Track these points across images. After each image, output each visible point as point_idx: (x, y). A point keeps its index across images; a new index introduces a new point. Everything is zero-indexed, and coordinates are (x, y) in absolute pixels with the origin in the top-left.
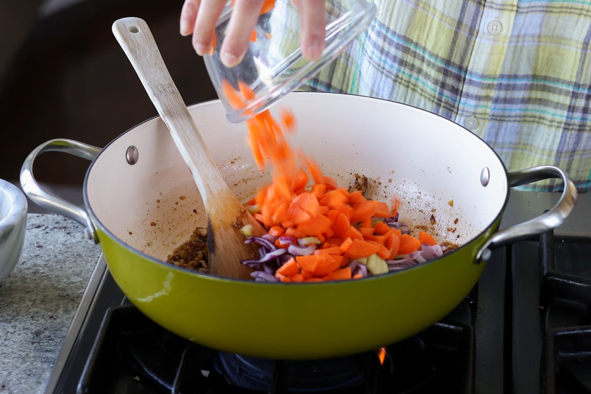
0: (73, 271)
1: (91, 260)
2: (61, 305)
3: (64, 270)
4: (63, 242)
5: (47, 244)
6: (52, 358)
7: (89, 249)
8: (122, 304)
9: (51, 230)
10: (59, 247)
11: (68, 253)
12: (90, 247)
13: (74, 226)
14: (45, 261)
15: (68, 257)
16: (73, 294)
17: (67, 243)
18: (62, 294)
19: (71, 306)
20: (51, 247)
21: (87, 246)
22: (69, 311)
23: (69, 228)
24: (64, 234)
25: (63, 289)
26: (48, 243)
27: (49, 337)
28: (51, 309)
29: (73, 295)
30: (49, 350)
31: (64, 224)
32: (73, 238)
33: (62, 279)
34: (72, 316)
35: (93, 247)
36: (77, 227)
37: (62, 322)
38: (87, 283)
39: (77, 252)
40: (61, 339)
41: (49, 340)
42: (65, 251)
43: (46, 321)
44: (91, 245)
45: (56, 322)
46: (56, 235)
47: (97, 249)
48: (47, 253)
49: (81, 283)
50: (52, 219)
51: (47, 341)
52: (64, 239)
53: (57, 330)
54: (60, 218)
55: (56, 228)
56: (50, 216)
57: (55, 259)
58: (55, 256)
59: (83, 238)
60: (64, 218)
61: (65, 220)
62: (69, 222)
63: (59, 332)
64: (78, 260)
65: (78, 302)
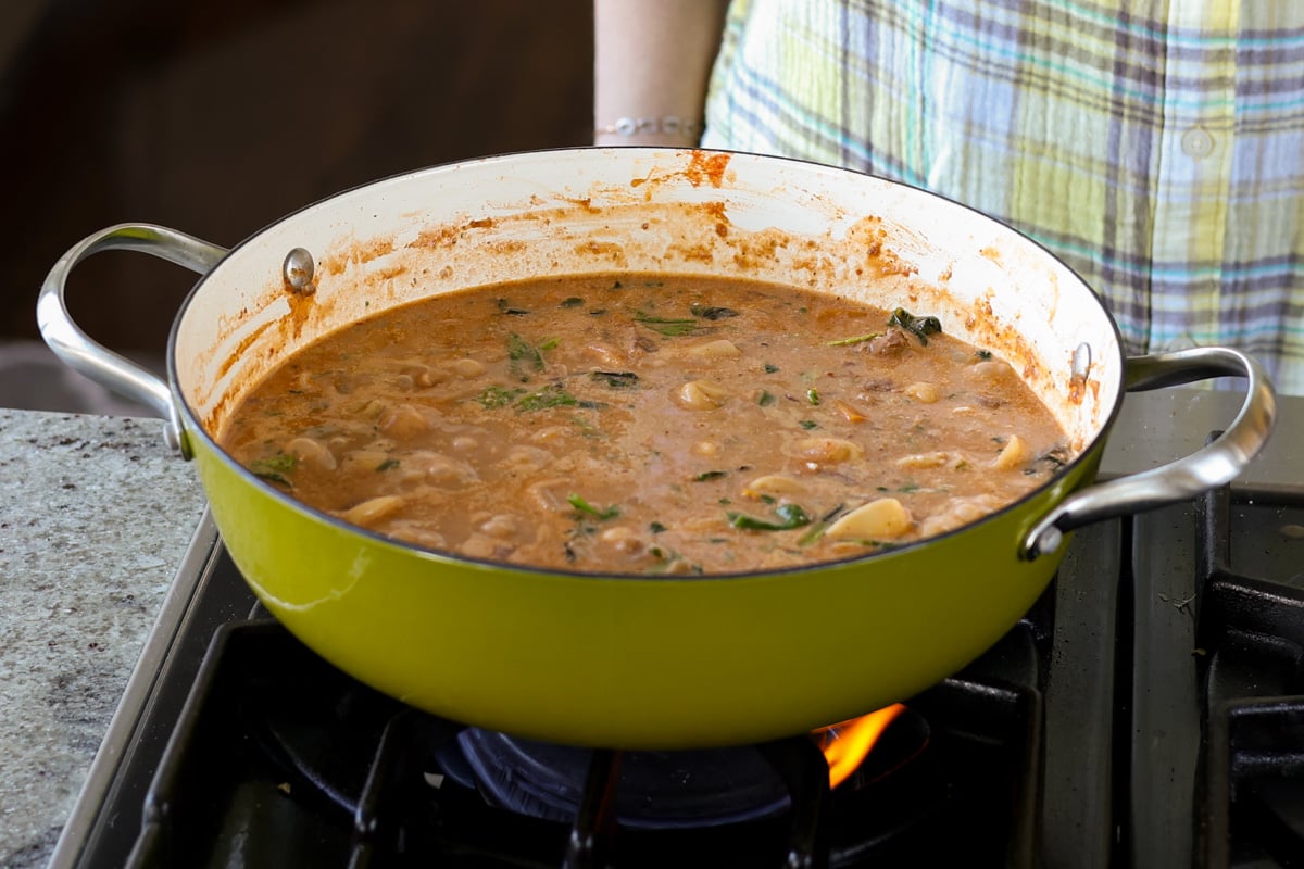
0: (142, 544)
1: (185, 520)
2: (116, 618)
3: (123, 540)
4: (122, 479)
5: (86, 482)
6: (94, 737)
7: (180, 494)
8: (251, 616)
9: (95, 449)
10: (112, 490)
11: (132, 503)
12: (182, 489)
13: (146, 443)
14: (80, 519)
15: (132, 512)
16: (143, 594)
17: (129, 480)
18: (119, 593)
19: (138, 623)
20: (94, 487)
21: (175, 488)
22: (135, 633)
23: (135, 446)
24: (124, 458)
25: (120, 582)
26: (89, 478)
27: (87, 689)
28: (92, 626)
29: (143, 598)
30: (87, 718)
31: (125, 437)
32: (143, 469)
33: (119, 561)
34: (140, 643)
35: (189, 490)
36: (155, 445)
37: (117, 656)
38: (174, 570)
39: (153, 500)
40: (116, 694)
41: (88, 696)
42: (125, 498)
43: (83, 653)
44: (185, 485)
45: (104, 656)
46: (107, 462)
47: (196, 494)
48: (86, 502)
49: (162, 571)
50: (98, 425)
51: (83, 698)
52: (126, 470)
53: (106, 675)
54: (115, 423)
55: (107, 445)
56: (93, 419)
57: (104, 517)
58: (105, 510)
59: (167, 469)
60: (124, 424)
61: (127, 428)
62: (137, 433)
63: (110, 679)
64: (153, 519)
65: (154, 613)
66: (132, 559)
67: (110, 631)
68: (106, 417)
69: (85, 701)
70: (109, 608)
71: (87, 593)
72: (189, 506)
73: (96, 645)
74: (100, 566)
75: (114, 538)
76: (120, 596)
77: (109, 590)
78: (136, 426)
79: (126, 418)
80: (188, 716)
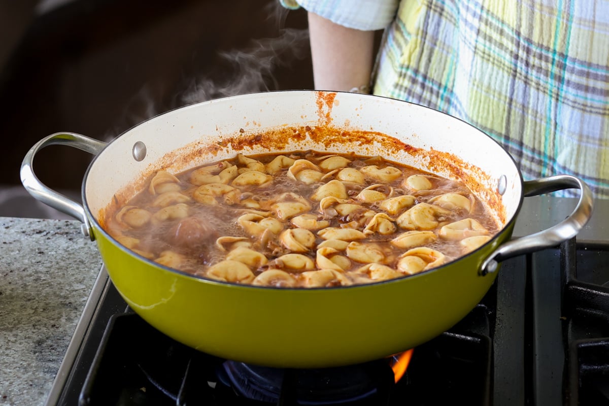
0: (75, 278)
1: (95, 267)
2: (64, 313)
3: (66, 277)
4: (65, 248)
5: (48, 250)
6: (55, 368)
7: (92, 255)
8: (126, 311)
10: (61, 254)
11: (70, 260)
12: (93, 253)
14: (46, 267)
17: (69, 249)
18: (65, 301)
19: (74, 315)
20: (52, 253)
21: (90, 253)
22: (72, 320)
23: (71, 233)
24: (66, 239)
25: (65, 296)
26: (50, 249)
27: (51, 346)
28: (53, 317)
30: (51, 359)
31: (66, 229)
32: (75, 244)
33: (65, 286)
34: (75, 324)
35: (96, 253)
37: (65, 331)
38: (90, 290)
39: (80, 258)
40: (65, 348)
41: (51, 349)
42: (67, 257)
43: (49, 329)
44: (94, 251)
45: (59, 330)
46: (57, 241)
47: (99, 255)
48: (49, 260)
49: (84, 291)
50: (54, 224)
52: (67, 245)
53: (60, 339)
54: (61, 223)
55: (58, 233)
56: (51, 221)
57: (57, 266)
58: (57, 263)
59: (86, 244)
60: (66, 223)
61: (67, 225)
62: (72, 227)
63: (62, 341)
64: (80, 266)
65: (81, 310)
66: (71, 285)
67: (61, 319)
68: (57, 221)
69: (50, 351)
70: (60, 308)
71: (50, 301)
72: (96, 261)
73: (55, 325)
74: (56, 289)
75: (62, 276)
76: (65, 303)
77: (60, 300)
78: (71, 224)
79: (67, 220)
80: (98, 357)
